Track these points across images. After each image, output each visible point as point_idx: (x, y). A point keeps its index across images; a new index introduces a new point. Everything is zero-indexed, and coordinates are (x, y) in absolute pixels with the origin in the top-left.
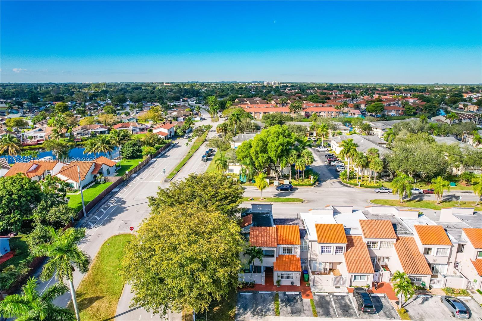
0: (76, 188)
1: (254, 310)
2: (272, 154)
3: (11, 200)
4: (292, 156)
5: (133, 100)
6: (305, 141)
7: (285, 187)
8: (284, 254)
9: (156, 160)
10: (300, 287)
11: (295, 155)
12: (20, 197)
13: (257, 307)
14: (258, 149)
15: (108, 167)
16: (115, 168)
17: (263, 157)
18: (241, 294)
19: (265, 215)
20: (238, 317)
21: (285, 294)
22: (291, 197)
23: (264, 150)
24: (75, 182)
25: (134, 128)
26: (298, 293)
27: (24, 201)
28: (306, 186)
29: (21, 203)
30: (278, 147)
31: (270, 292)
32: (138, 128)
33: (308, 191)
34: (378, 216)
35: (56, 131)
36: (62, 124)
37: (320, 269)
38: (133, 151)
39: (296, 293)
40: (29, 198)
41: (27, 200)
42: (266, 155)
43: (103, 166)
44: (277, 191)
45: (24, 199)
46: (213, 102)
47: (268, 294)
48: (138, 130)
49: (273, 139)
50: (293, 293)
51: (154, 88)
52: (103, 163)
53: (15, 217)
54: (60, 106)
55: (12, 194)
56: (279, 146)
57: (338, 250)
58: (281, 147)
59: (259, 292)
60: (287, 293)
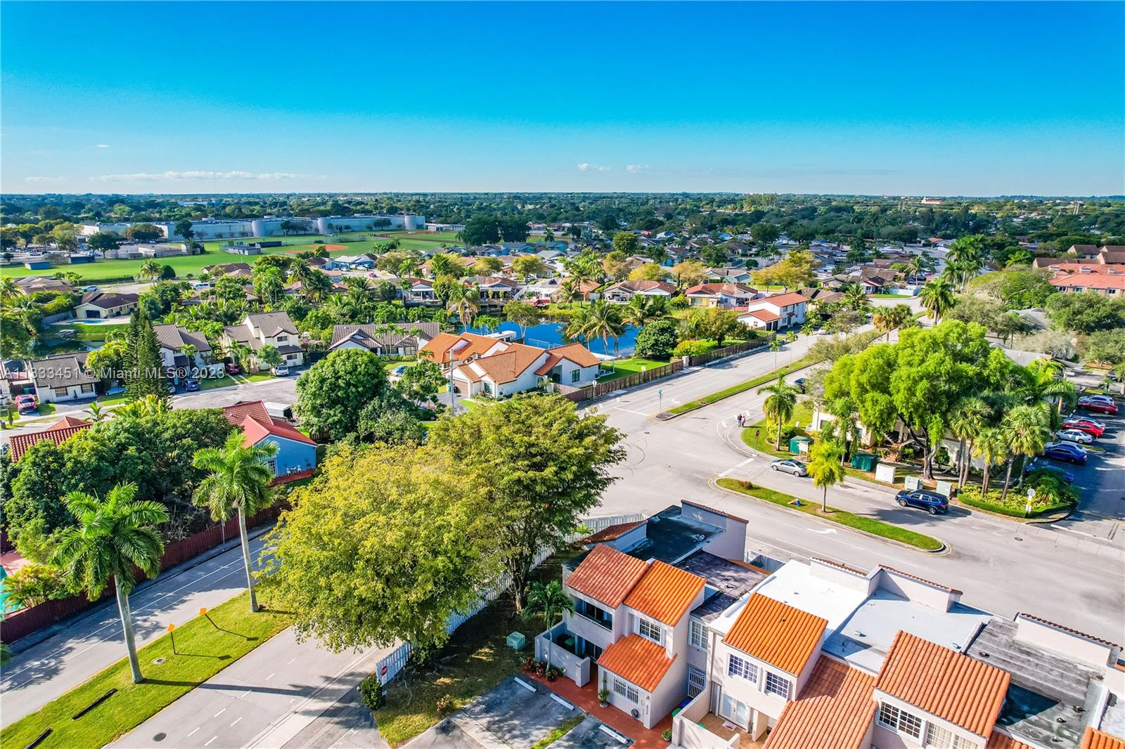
0: (493, 395)
1: (498, 721)
2: (899, 399)
3: (334, 387)
4: (964, 415)
5: (793, 235)
6: (1041, 381)
7: (921, 498)
8: (643, 635)
9: (698, 371)
10: (645, 733)
11: (975, 413)
12: (348, 384)
13: (512, 718)
14: (864, 379)
15: (577, 367)
16: (596, 370)
17: (875, 402)
18: (517, 679)
19: (694, 536)
20: (459, 716)
21: (596, 727)
22: (922, 529)
23: (882, 386)
24: (493, 383)
25: (724, 297)
26: (623, 740)
27: (353, 393)
28: (1004, 513)
29: (348, 395)
30: (915, 382)
31: (571, 707)
32: (734, 297)
33: (994, 528)
34: (1028, 654)
35: (568, 286)
36: (581, 273)
37: (738, 718)
38: (656, 343)
39: (620, 738)
40: (360, 389)
41: (358, 392)
42: (884, 399)
43: (563, 363)
44: (897, 504)
45: (354, 390)
46: (957, 249)
47: (565, 708)
48: (733, 302)
49: (911, 358)
50: (614, 735)
51: (884, 210)
52: (564, 357)
53: (335, 415)
54: (622, 239)
55: (340, 377)
56: (921, 379)
57: (772, 684)
58: (924, 384)
59: (552, 695)
60: (603, 728)
